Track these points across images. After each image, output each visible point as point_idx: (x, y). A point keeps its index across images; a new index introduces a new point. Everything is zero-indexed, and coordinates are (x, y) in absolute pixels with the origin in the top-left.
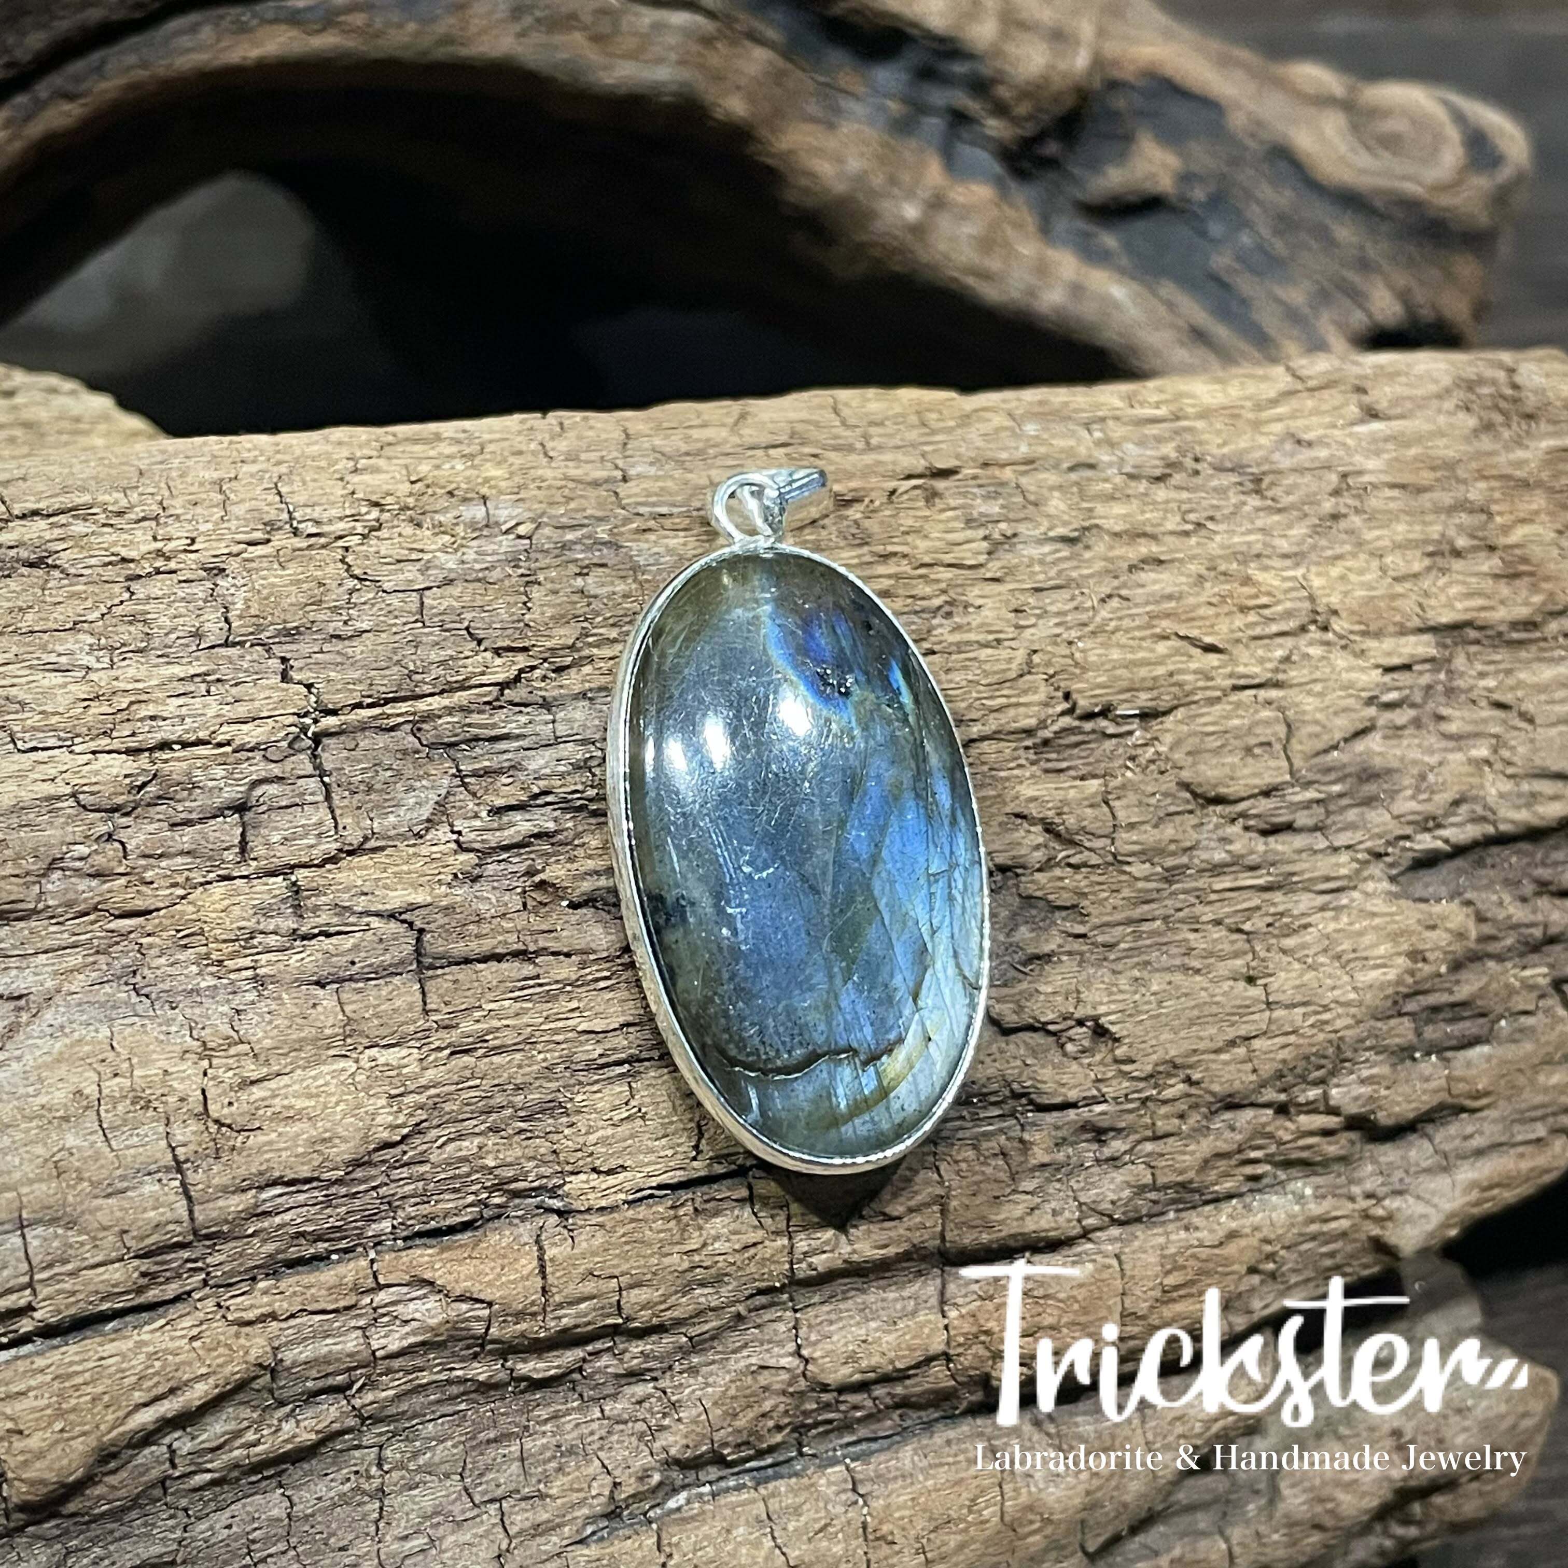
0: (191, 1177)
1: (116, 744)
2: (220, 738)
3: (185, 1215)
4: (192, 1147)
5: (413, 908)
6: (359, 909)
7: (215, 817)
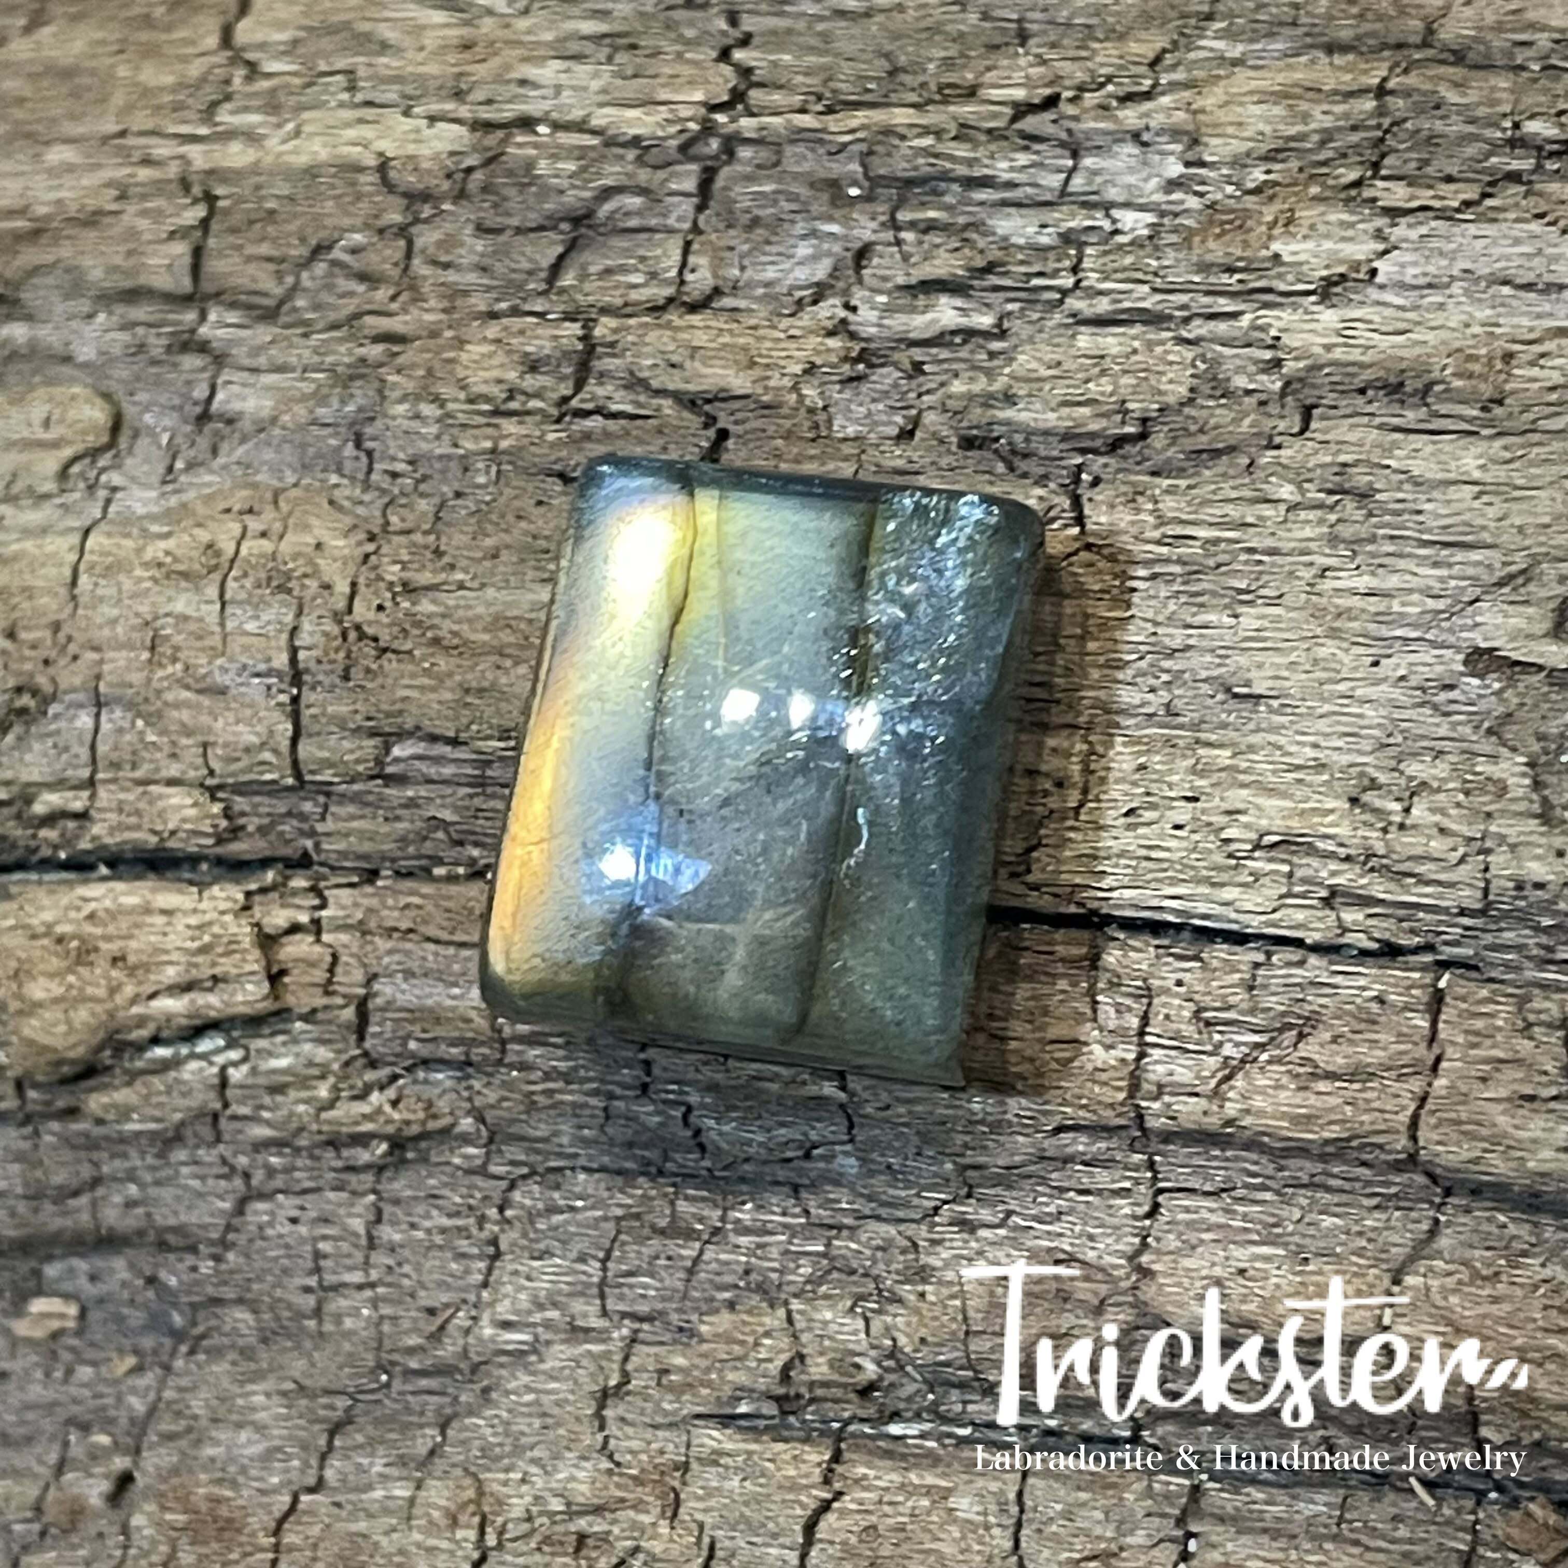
0: (308, 696)
1: (464, 112)
2: (595, 122)
3: (284, 745)
4: (314, 653)
5: (722, 397)
6: (655, 384)
7: (541, 228)
